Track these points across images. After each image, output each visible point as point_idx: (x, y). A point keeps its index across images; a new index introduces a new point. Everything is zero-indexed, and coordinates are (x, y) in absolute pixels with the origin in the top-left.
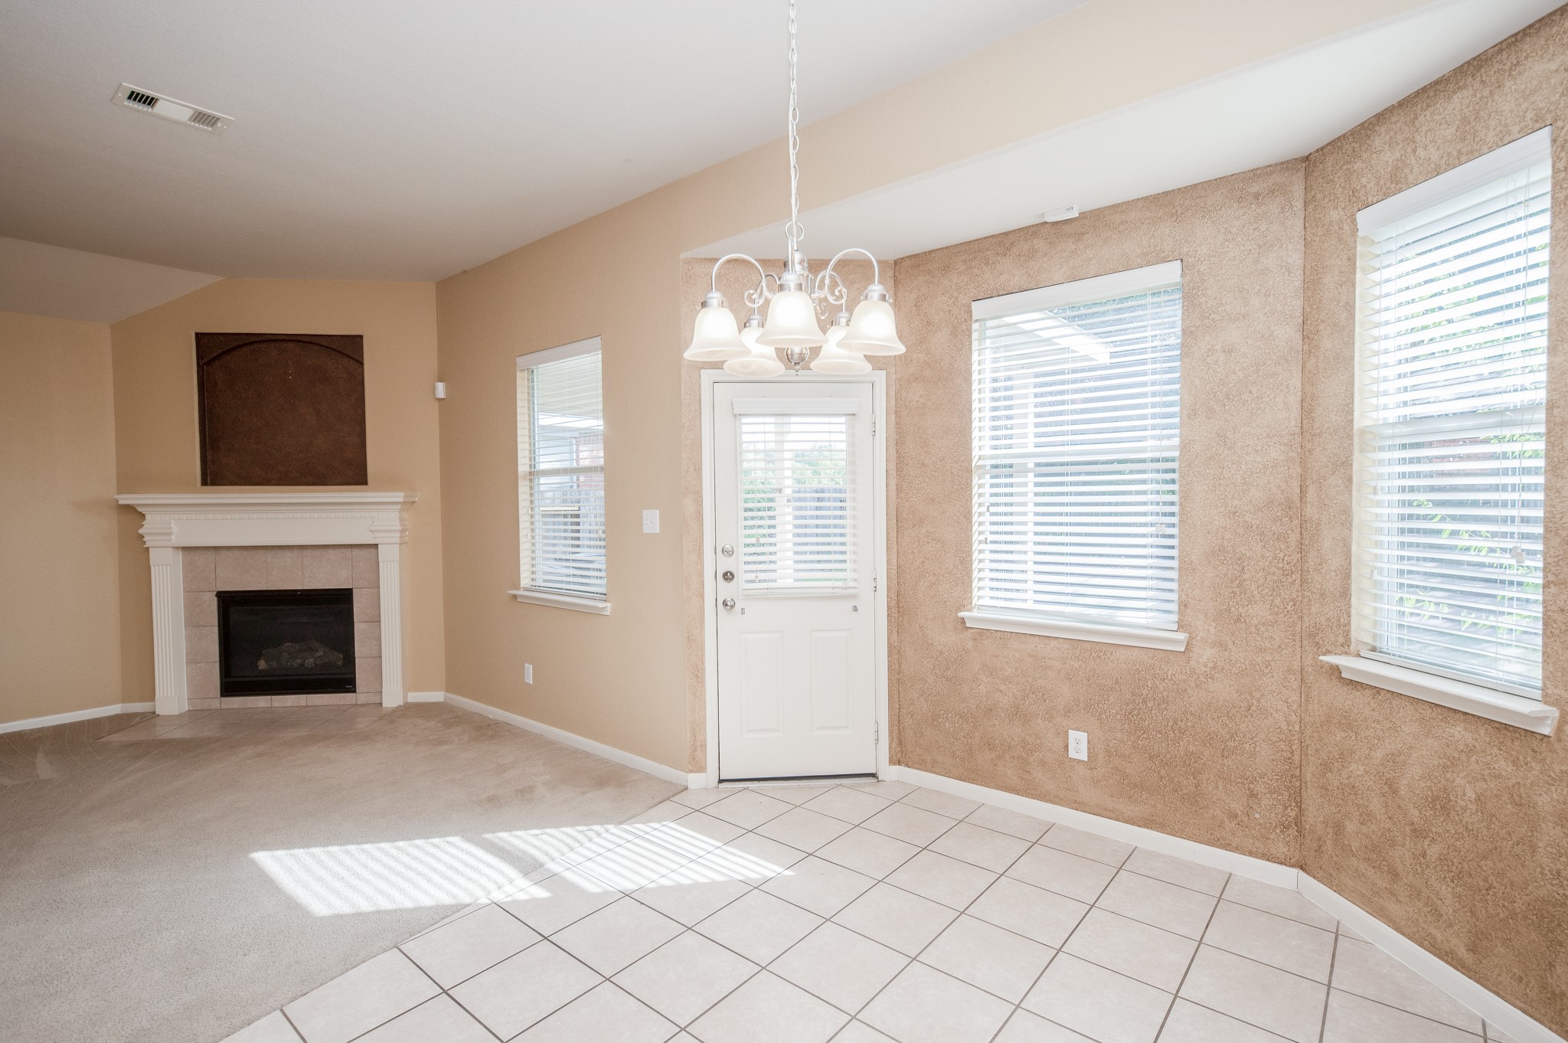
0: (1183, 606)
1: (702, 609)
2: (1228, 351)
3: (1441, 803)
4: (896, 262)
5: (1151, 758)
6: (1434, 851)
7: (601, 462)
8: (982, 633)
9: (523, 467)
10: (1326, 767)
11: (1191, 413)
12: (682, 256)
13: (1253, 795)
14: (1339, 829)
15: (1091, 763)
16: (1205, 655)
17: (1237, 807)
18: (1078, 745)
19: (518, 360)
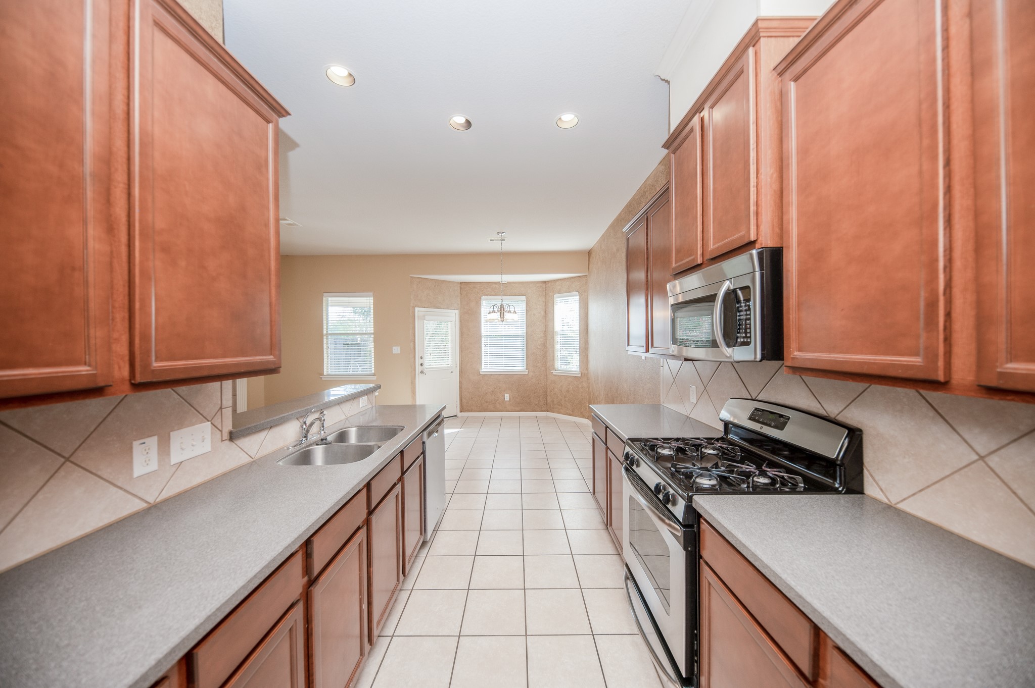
0: (527, 365)
1: (415, 374)
2: (534, 315)
3: (568, 391)
4: (460, 283)
5: (522, 397)
6: (567, 399)
7: (373, 331)
8: (484, 375)
9: (325, 332)
10: (551, 391)
11: (527, 326)
12: (411, 276)
13: (539, 400)
14: (553, 401)
15: (509, 401)
16: (531, 374)
17: (537, 403)
18: (507, 398)
19: (324, 294)
